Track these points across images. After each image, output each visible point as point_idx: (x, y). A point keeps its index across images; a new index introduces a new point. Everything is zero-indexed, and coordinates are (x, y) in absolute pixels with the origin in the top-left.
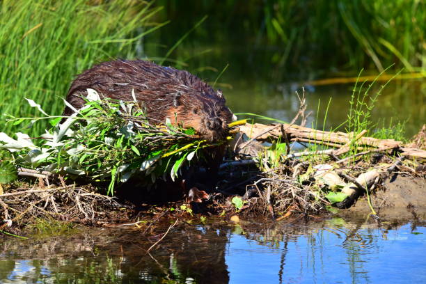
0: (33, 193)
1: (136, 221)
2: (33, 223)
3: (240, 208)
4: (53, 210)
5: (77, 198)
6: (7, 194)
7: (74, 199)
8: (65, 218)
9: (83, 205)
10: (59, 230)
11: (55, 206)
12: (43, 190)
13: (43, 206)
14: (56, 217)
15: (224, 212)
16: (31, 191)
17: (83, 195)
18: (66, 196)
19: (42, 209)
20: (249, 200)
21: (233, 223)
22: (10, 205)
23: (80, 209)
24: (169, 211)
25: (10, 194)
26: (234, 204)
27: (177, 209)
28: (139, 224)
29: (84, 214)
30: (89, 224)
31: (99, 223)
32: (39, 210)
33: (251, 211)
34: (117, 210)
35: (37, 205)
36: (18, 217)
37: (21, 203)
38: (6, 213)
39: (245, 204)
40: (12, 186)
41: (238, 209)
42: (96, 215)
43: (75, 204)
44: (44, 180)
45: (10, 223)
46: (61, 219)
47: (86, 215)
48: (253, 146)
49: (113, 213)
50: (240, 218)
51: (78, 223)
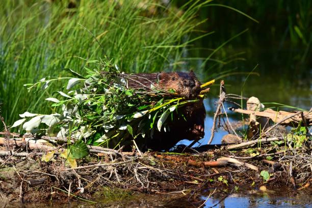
0: (100, 167)
1: (182, 189)
2: (101, 190)
3: (267, 180)
4: (116, 180)
5: (135, 171)
6: (80, 167)
7: (133, 171)
8: (126, 187)
9: (140, 176)
10: (121, 196)
11: (118, 178)
12: (108, 164)
13: (108, 177)
14: (119, 186)
15: (254, 183)
16: (99, 164)
17: (140, 168)
18: (127, 169)
19: (107, 179)
20: (275, 174)
21: (261, 192)
22: (82, 176)
23: (138, 179)
24: (209, 181)
25: (82, 167)
26: (262, 177)
27: (215, 180)
28: (185, 192)
29: (140, 184)
30: (145, 191)
31: (152, 190)
32: (105, 180)
33: (276, 182)
34: (167, 181)
35: (103, 176)
36: (89, 186)
37: (91, 174)
38: (80, 182)
39: (271, 177)
40: (84, 160)
41: (265, 181)
42: (150, 184)
43: (133, 175)
44: (109, 155)
45: (82, 190)
46: (122, 188)
47: (142, 184)
48: (278, 129)
49: (163, 183)
50: (267, 188)
51: (136, 190)
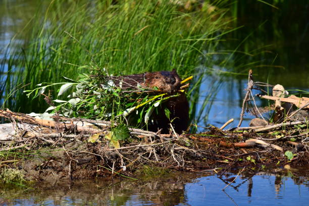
0: (140, 147)
1: (214, 168)
2: (141, 168)
3: (291, 159)
4: (155, 159)
5: (172, 151)
6: (123, 148)
7: (170, 151)
8: (163, 165)
9: (176, 156)
10: (159, 174)
11: (156, 157)
12: (147, 145)
13: (148, 156)
14: (157, 164)
15: (279, 162)
16: (139, 145)
17: (176, 148)
18: (164, 149)
19: (147, 159)
20: (298, 154)
21: (286, 170)
22: (125, 155)
23: (174, 158)
24: (238, 161)
25: (124, 148)
26: (286, 156)
27: (244, 160)
28: (216, 170)
29: (177, 163)
30: (180, 169)
31: (187, 169)
32: (146, 160)
33: (300, 161)
34: (201, 160)
35: (143, 155)
36: (130, 164)
37: (132, 154)
38: (122, 161)
39: (295, 157)
40: (126, 141)
41: (289, 160)
42: (186, 163)
43: (170, 155)
44: (148, 137)
45: (124, 168)
46: (160, 166)
47: (179, 163)
48: (301, 113)
49: (197, 162)
50: (291, 167)
51: (173, 169)
